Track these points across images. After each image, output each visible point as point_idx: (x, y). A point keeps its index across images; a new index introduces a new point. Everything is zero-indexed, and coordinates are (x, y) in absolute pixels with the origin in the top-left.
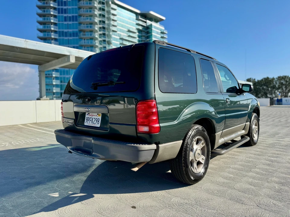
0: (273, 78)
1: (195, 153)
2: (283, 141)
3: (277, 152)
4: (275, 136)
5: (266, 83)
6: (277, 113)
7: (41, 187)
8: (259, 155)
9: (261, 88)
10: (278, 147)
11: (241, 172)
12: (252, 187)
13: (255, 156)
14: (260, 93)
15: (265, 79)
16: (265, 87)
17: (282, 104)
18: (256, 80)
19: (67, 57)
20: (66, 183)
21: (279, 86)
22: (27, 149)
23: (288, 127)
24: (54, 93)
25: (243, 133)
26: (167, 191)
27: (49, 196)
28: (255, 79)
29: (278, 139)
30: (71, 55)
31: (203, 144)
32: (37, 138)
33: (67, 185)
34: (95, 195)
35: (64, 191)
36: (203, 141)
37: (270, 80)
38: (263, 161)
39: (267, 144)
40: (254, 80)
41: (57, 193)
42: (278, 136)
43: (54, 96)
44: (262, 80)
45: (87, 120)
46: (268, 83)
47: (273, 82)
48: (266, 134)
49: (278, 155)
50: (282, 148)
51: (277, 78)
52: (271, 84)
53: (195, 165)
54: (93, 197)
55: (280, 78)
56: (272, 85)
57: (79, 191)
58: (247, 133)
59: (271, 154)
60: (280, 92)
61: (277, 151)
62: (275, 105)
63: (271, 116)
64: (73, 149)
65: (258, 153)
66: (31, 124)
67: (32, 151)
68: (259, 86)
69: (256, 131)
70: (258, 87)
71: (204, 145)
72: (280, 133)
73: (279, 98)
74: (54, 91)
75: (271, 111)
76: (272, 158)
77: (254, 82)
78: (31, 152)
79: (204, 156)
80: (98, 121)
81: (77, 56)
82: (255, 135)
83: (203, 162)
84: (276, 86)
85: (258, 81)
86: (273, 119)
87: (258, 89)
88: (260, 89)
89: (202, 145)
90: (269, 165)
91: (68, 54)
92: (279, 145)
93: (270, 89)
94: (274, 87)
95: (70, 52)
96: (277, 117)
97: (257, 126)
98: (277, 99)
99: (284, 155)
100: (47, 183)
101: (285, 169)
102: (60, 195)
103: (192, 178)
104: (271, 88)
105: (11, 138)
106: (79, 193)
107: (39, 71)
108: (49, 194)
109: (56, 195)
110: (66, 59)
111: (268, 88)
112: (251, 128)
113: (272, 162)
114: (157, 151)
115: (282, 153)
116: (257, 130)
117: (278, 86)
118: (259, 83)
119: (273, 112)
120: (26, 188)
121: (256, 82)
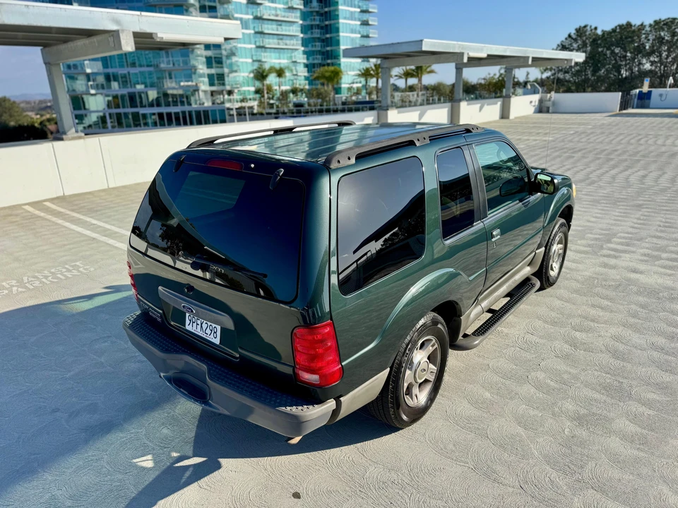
0: (642, 25)
1: (416, 370)
2: (614, 267)
3: (593, 312)
4: (602, 248)
5: (621, 38)
6: (629, 143)
7: (116, 437)
8: (554, 323)
9: (608, 52)
10: (599, 290)
11: (508, 382)
12: (520, 430)
13: (546, 326)
14: (604, 66)
15: (621, 26)
16: (617, 50)
17: (647, 107)
18: (599, 32)
19: (113, 36)
20: (163, 424)
21: (652, 46)
22: (64, 307)
23: (640, 206)
24: (88, 77)
25: (526, 274)
26: (359, 445)
27: (135, 466)
28: (596, 28)
29: (606, 260)
30: (123, 30)
31: (433, 346)
32: (76, 261)
33: (165, 431)
34: (223, 461)
35: (161, 451)
36: (434, 341)
37: (634, 31)
38: (558, 344)
39: (577, 281)
40: (593, 31)
41: (150, 457)
42: (609, 245)
43: (91, 83)
44: (614, 30)
45: (190, 321)
46: (626, 38)
47: (639, 37)
48: (584, 238)
49: (592, 324)
50: (607, 298)
51: (650, 25)
52: (633, 41)
53: (415, 390)
54: (219, 466)
55: (658, 25)
56: (636, 45)
57: (189, 450)
58: (536, 269)
59: (580, 319)
60: (652, 63)
61: (593, 306)
62: (633, 108)
63: (612, 157)
64: (169, 380)
65: (554, 314)
66: (52, 200)
67: (74, 312)
68: (604, 47)
69: (560, 254)
70: (600, 50)
71: (436, 346)
72: (614, 235)
73: (645, 89)
74: (88, 71)
75: (617, 136)
76: (578, 334)
77: (594, 37)
78: (73, 315)
79: (435, 365)
80: (216, 333)
81: (137, 29)
82: (554, 265)
83: (432, 378)
84: (645, 48)
85: (604, 32)
86: (613, 172)
87: (599, 53)
88: (605, 55)
89: (431, 348)
90: (566, 357)
91: (113, 27)
92: (604, 283)
93: (629, 54)
94: (640, 50)
95: (117, 22)
96: (626, 160)
97: (561, 244)
98: (640, 92)
99: (605, 322)
100: (126, 426)
101: (596, 373)
102: (156, 462)
103: (405, 417)
104: (631, 53)
105: (17, 260)
106: (192, 455)
107: (45, 63)
108: (135, 461)
109: (147, 462)
110: (111, 39)
111: (626, 52)
112: (546, 257)
113: (576, 348)
114: (335, 412)
115: (601, 314)
116: (561, 251)
117: (650, 47)
118: (606, 40)
119: (621, 137)
120: (86, 441)
121: (597, 34)
